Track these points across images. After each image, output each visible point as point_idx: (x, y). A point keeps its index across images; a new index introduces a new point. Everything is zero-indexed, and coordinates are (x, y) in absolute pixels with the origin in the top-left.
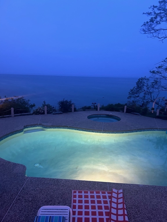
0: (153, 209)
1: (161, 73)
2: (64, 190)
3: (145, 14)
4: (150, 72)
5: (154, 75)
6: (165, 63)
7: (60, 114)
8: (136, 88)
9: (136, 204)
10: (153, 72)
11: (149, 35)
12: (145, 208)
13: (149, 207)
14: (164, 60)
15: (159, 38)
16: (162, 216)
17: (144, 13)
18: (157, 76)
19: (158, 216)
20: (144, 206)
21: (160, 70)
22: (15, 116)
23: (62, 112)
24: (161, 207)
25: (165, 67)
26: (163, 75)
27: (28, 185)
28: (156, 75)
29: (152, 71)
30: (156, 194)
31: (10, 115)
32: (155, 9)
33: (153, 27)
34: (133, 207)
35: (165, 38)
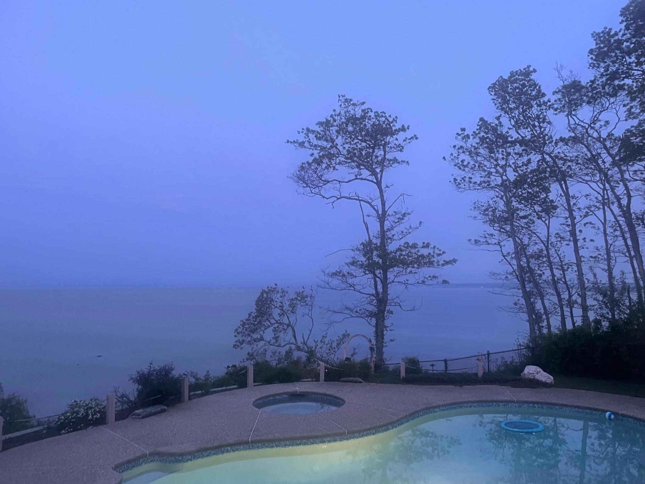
3: (291, 142)
8: (254, 315)
15: (325, 198)
17: (288, 142)
23: (166, 407)
32: (310, 135)
35: (338, 199)
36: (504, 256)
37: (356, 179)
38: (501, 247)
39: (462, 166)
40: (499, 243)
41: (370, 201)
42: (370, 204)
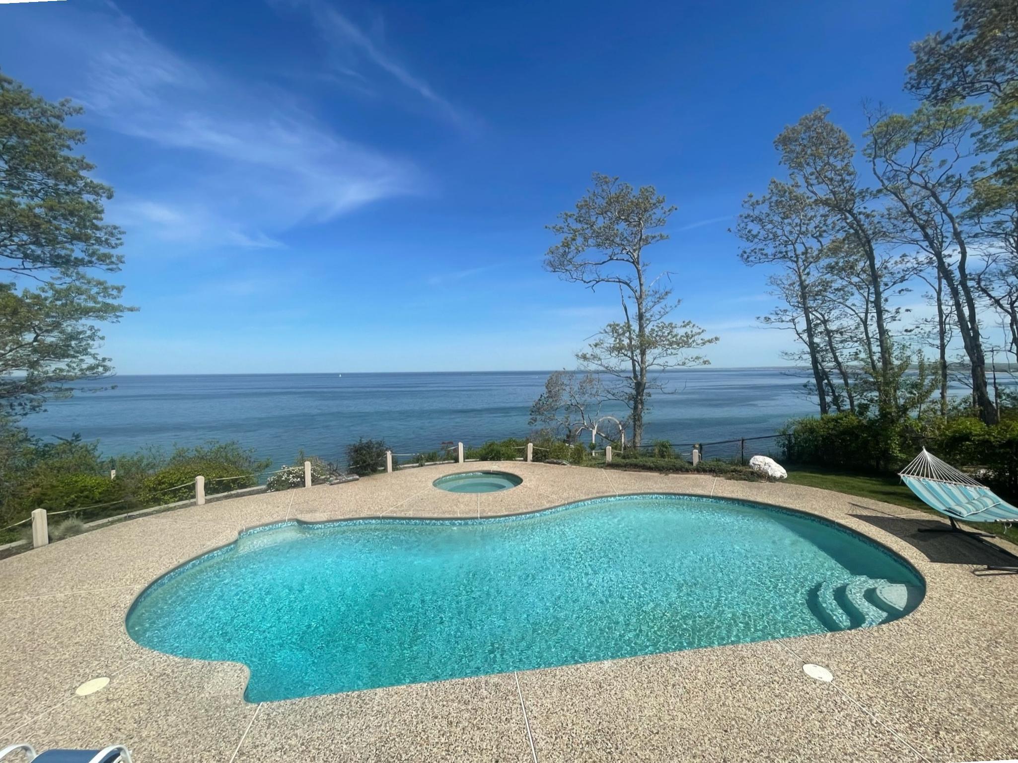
0: (652, 732)
1: (600, 359)
2: (386, 726)
4: (577, 356)
5: (585, 363)
6: (606, 337)
7: (351, 483)
8: (546, 396)
9: (605, 724)
10: (584, 357)
11: (563, 276)
12: (632, 733)
13: (640, 729)
14: (605, 330)
15: (585, 282)
16: (680, 748)
18: (593, 366)
19: (669, 749)
20: (627, 727)
21: (598, 351)
22: (208, 501)
23: (357, 477)
24: (669, 721)
25: (609, 345)
26: (604, 362)
27: (257, 736)
28: (590, 364)
29: (580, 354)
30: (650, 682)
31: (192, 500)
32: (570, 220)
33: (569, 257)
34: (599, 739)
35: (597, 282)
36: (798, 334)
37: (611, 259)
38: (795, 325)
39: (751, 237)
40: (793, 320)
41: (628, 282)
42: (628, 285)
